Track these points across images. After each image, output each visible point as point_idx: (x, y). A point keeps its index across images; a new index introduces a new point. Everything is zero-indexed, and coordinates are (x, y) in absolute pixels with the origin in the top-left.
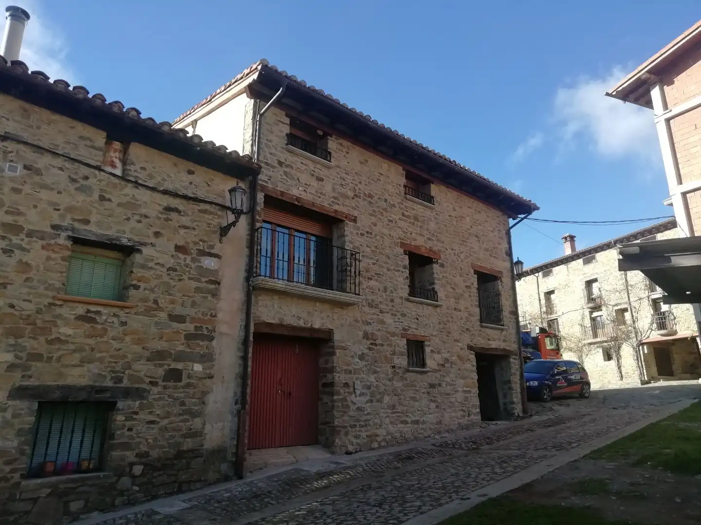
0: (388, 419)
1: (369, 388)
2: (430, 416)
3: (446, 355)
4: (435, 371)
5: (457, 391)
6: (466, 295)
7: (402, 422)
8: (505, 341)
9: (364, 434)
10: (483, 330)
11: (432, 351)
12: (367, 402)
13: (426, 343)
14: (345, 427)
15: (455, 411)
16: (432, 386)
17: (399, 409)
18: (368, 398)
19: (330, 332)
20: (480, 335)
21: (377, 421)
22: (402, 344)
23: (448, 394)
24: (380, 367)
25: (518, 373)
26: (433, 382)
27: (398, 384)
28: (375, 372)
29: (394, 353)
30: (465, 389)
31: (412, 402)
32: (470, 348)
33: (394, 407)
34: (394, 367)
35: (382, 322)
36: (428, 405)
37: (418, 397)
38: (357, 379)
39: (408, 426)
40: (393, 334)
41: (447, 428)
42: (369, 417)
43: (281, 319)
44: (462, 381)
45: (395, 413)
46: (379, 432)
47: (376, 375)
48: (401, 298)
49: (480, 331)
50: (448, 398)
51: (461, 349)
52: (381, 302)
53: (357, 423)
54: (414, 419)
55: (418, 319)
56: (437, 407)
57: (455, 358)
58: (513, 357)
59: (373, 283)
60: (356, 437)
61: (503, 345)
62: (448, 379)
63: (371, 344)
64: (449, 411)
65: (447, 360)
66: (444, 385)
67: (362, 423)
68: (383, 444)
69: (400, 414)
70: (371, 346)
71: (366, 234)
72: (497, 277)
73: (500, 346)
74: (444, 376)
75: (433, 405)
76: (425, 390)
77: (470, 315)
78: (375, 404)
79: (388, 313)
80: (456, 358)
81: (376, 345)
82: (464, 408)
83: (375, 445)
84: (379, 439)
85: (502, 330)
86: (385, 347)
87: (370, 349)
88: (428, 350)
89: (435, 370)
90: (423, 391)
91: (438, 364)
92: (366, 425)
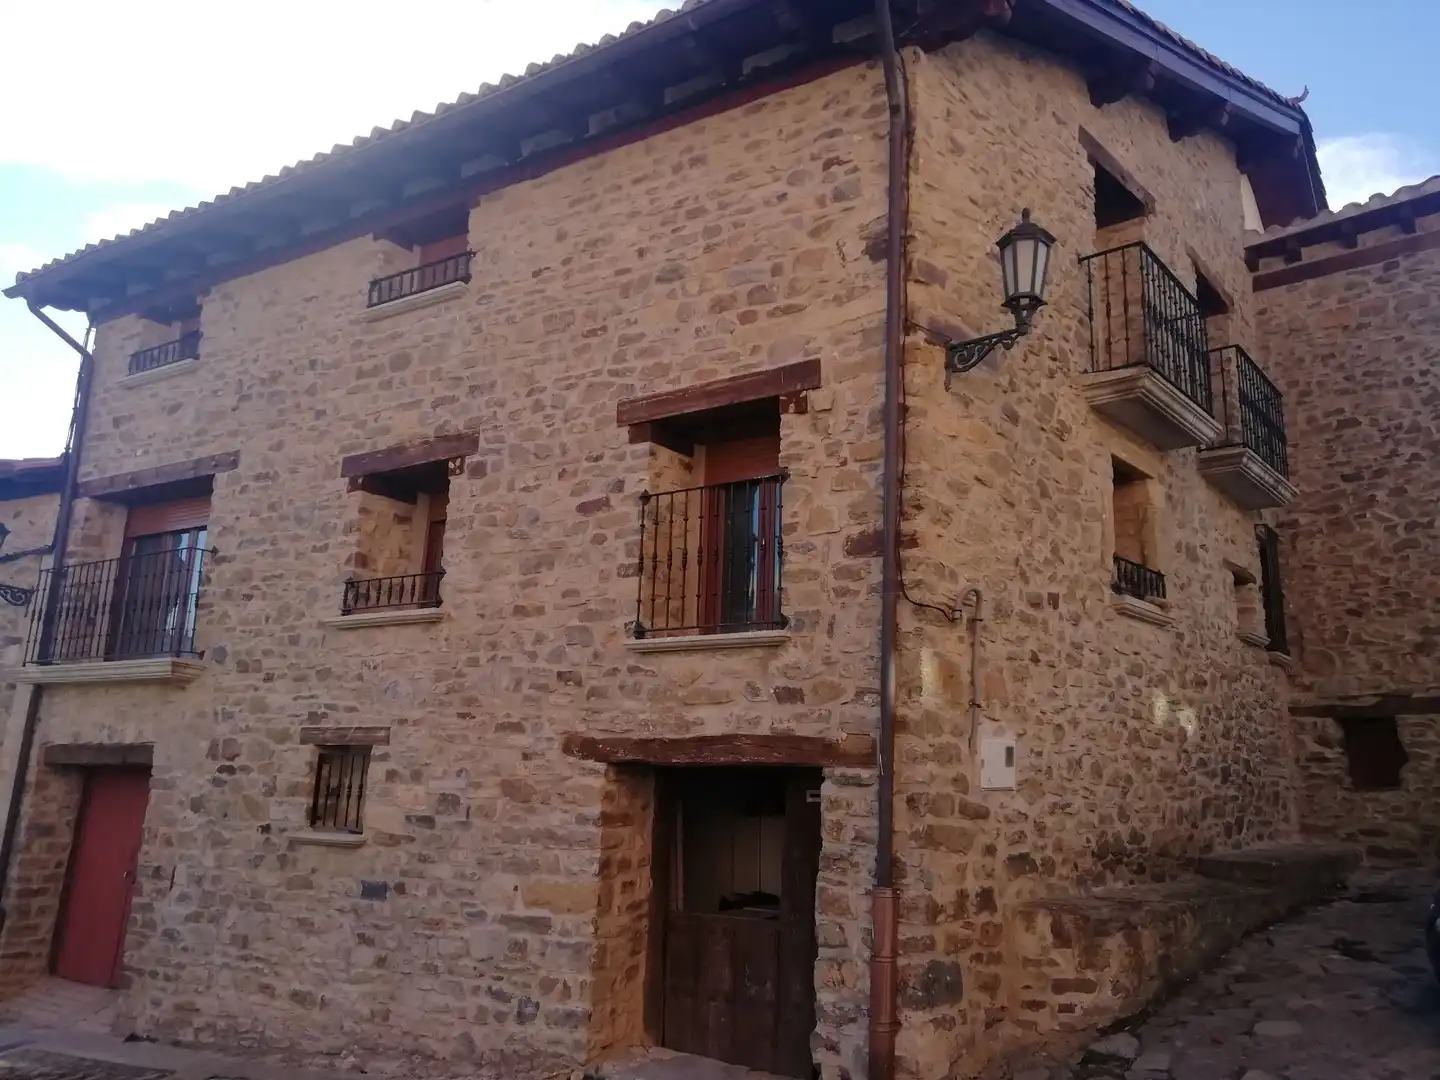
0: (226, 973)
1: (199, 881)
2: (347, 987)
3: (451, 785)
4: (393, 840)
5: (480, 916)
6: (576, 544)
7: (266, 989)
8: (788, 695)
9: (168, 1002)
10: (651, 664)
11: (391, 775)
12: (188, 919)
13: (377, 751)
14: (140, 973)
15: (458, 991)
16: (374, 891)
17: (260, 948)
18: (193, 908)
19: (146, 749)
20: (636, 691)
21: (203, 973)
22: (298, 762)
23: (436, 924)
24: (235, 830)
25: (867, 856)
26: (378, 878)
27: (268, 878)
28: (218, 842)
29: (271, 791)
30: (520, 911)
31: (300, 935)
32: (582, 747)
33: (244, 942)
34: (266, 829)
35: (259, 707)
36: (349, 952)
37: (319, 920)
38: (181, 858)
39: (277, 1003)
40: (283, 737)
41: (408, 1043)
42: (185, 959)
43: (76, 735)
44: (508, 880)
45: (245, 959)
46: (200, 1002)
47: (219, 850)
48: (321, 625)
49: (632, 670)
50: (430, 937)
51: (526, 757)
52: (267, 653)
53: (160, 970)
54: (296, 986)
55: (360, 677)
56: (381, 962)
57: (489, 792)
58: (838, 771)
59: (255, 605)
60: (156, 1003)
61: (771, 718)
62: (443, 871)
63: (220, 770)
64: (427, 982)
65: (448, 801)
66: (422, 893)
67: (171, 972)
68: (205, 1038)
69: (260, 965)
70: (218, 775)
71: (252, 484)
72: (777, 398)
73: (756, 722)
74: (424, 859)
75: (365, 955)
76: (346, 903)
77: (591, 616)
78: (203, 925)
79: (283, 676)
80: (496, 791)
81: (231, 770)
82: (505, 986)
83: (187, 1036)
84: (198, 1022)
85: (776, 645)
86: (254, 775)
87: (216, 782)
88: (376, 771)
89: (391, 836)
90: (338, 905)
91: (408, 818)
92: (177, 978)
